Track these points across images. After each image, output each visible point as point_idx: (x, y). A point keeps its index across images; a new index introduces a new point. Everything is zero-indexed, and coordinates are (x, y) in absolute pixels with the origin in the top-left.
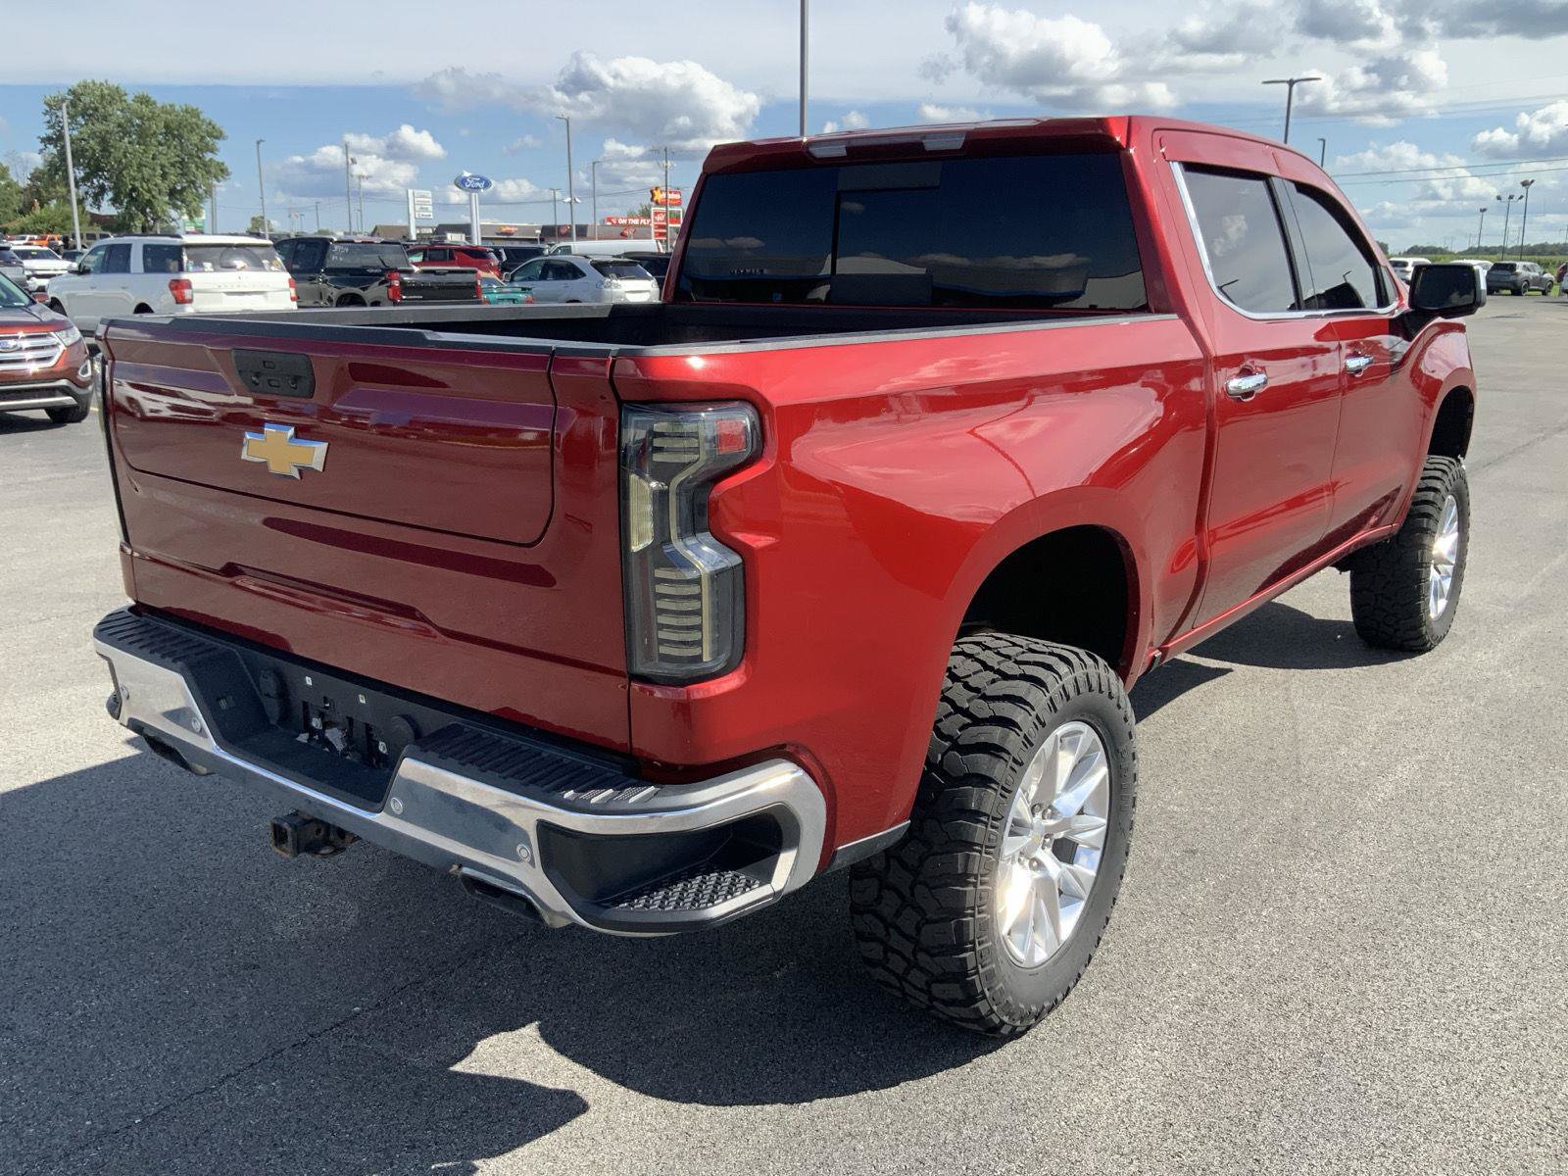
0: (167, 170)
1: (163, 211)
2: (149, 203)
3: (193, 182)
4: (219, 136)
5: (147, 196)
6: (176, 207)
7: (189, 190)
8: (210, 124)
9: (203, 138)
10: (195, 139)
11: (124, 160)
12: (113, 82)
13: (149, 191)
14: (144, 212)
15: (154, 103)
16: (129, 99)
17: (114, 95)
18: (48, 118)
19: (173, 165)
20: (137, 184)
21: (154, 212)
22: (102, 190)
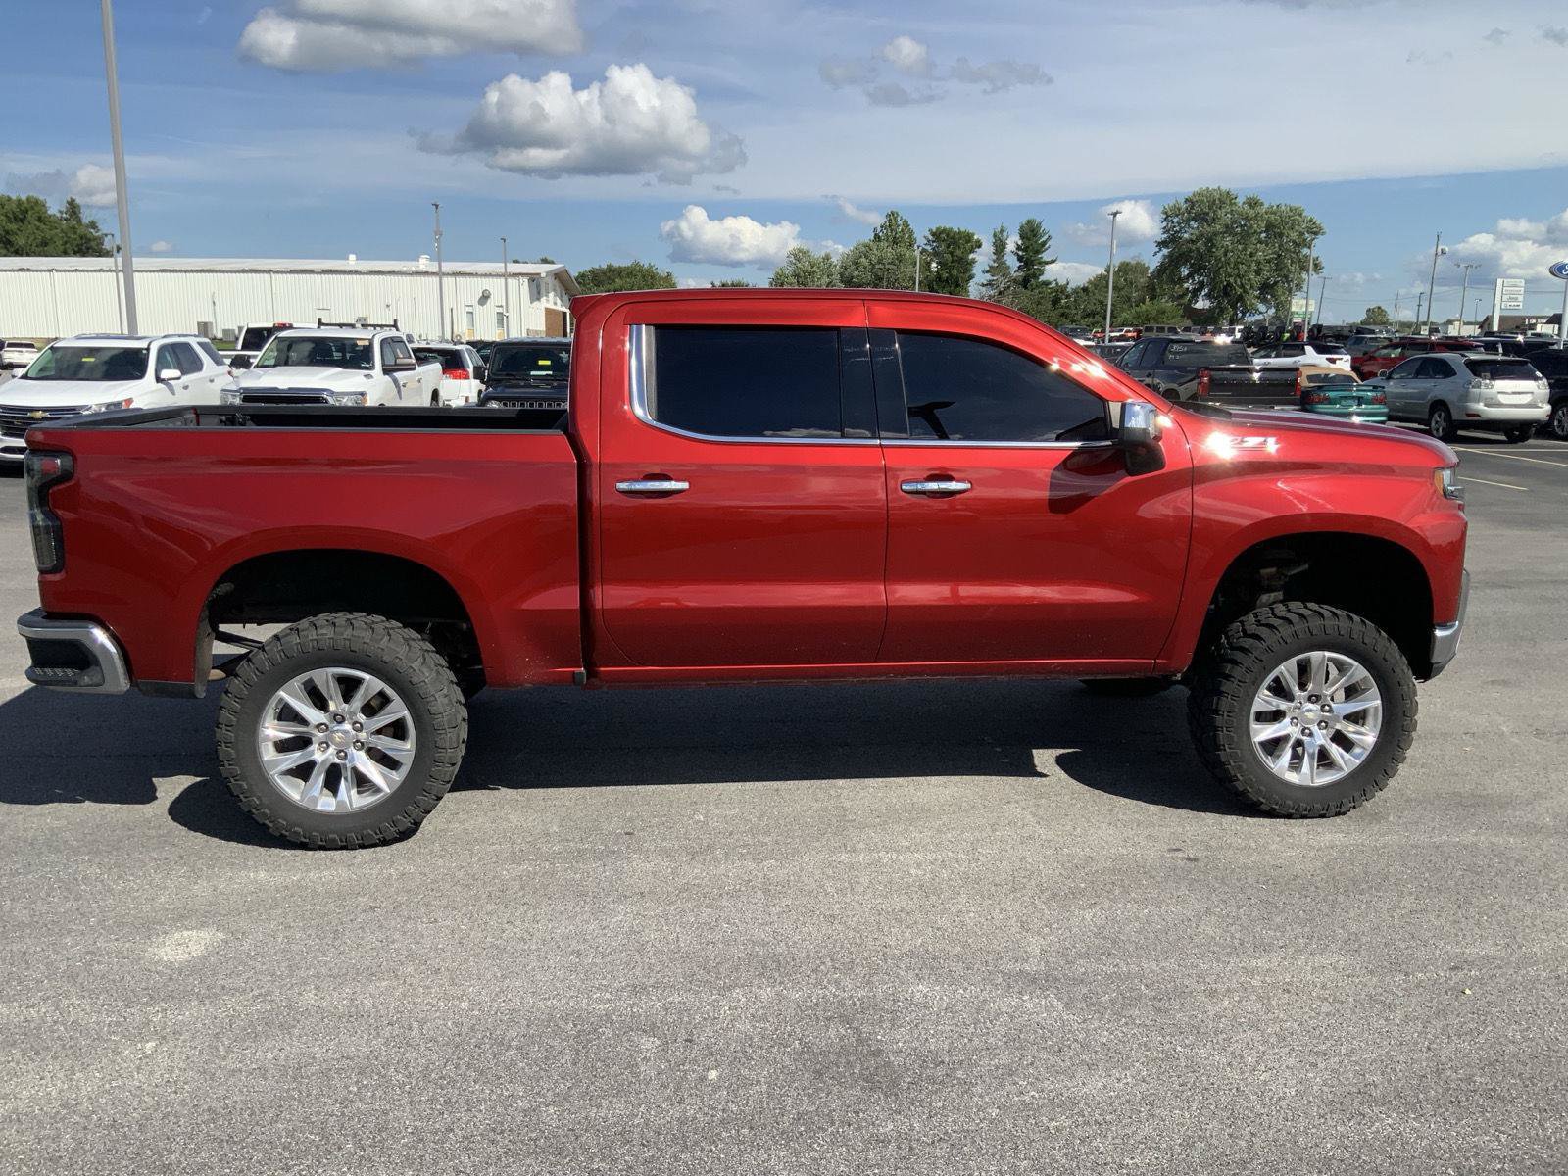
0: (1262, 266)
1: (1252, 304)
2: (1240, 298)
3: (1286, 277)
4: (1316, 231)
5: (1239, 291)
6: (1264, 301)
7: (1280, 284)
8: (1311, 221)
9: (1302, 234)
10: (1294, 235)
11: (1223, 259)
12: (1224, 188)
13: (1242, 286)
14: (1234, 307)
15: (1262, 204)
16: (1240, 201)
17: (1225, 199)
18: (1165, 224)
19: (1269, 261)
20: (1232, 280)
21: (1244, 305)
22: (1202, 286)
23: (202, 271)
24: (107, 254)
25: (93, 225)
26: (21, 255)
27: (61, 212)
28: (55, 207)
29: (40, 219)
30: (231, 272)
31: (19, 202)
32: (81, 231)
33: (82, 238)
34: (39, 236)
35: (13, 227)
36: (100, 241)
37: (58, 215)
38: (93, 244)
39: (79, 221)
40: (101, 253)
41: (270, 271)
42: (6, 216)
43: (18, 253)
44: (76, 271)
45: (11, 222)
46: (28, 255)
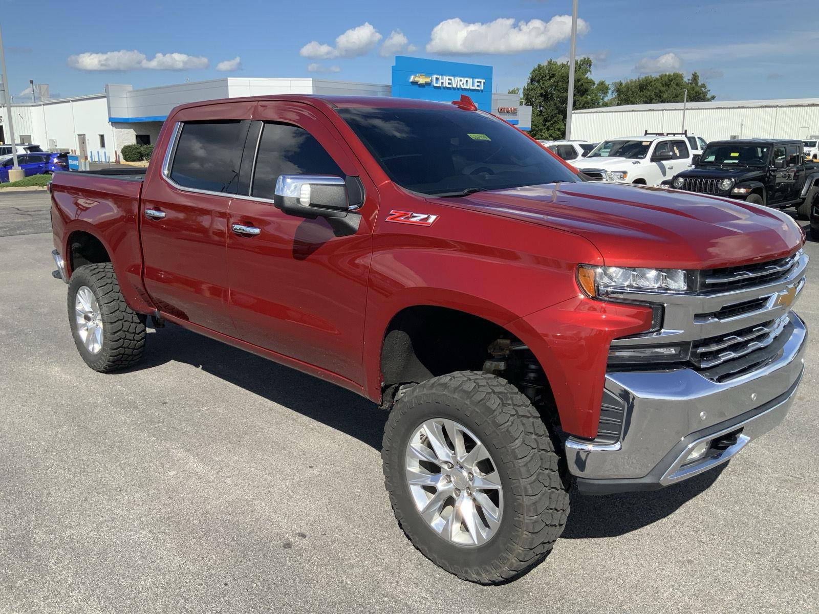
23: (739, 108)
24: (708, 100)
25: (703, 86)
26: (664, 103)
27: (689, 80)
28: (687, 78)
29: (677, 85)
30: (755, 108)
31: (669, 76)
32: (697, 89)
33: (696, 93)
34: (675, 92)
35: (664, 89)
36: (705, 94)
37: (687, 82)
38: (701, 95)
39: (697, 84)
40: (704, 99)
41: (777, 106)
42: (662, 83)
43: (663, 102)
44: (675, 110)
45: (663, 86)
46: (668, 102)
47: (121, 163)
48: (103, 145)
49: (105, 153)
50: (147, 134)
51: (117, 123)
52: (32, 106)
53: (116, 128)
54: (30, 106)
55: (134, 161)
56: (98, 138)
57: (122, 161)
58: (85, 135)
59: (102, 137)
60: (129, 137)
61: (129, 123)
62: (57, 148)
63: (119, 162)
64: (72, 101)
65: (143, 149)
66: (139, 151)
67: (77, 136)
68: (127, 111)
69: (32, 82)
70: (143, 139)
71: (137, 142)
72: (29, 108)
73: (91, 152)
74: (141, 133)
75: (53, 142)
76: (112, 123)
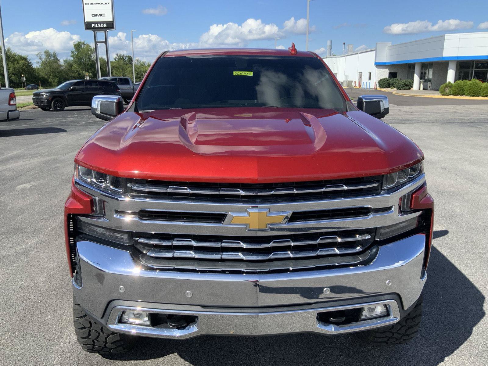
47: (377, 89)
48: (370, 79)
49: (370, 83)
50: (396, 72)
51: (379, 65)
52: (341, 57)
53: (378, 68)
54: (339, 57)
55: (384, 88)
56: (368, 74)
57: (378, 88)
58: (362, 73)
59: (370, 73)
60: (385, 74)
61: (386, 65)
62: (348, 80)
63: (376, 88)
64: (359, 53)
65: (391, 81)
66: (388, 82)
67: (358, 73)
68: (385, 58)
69: (344, 43)
70: (393, 75)
71: (389, 77)
72: (339, 58)
73: (363, 82)
74: (392, 71)
75: (347, 77)
76: (376, 65)
